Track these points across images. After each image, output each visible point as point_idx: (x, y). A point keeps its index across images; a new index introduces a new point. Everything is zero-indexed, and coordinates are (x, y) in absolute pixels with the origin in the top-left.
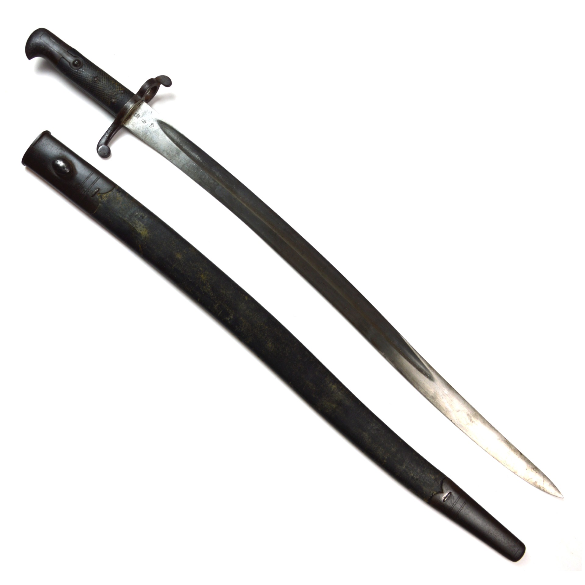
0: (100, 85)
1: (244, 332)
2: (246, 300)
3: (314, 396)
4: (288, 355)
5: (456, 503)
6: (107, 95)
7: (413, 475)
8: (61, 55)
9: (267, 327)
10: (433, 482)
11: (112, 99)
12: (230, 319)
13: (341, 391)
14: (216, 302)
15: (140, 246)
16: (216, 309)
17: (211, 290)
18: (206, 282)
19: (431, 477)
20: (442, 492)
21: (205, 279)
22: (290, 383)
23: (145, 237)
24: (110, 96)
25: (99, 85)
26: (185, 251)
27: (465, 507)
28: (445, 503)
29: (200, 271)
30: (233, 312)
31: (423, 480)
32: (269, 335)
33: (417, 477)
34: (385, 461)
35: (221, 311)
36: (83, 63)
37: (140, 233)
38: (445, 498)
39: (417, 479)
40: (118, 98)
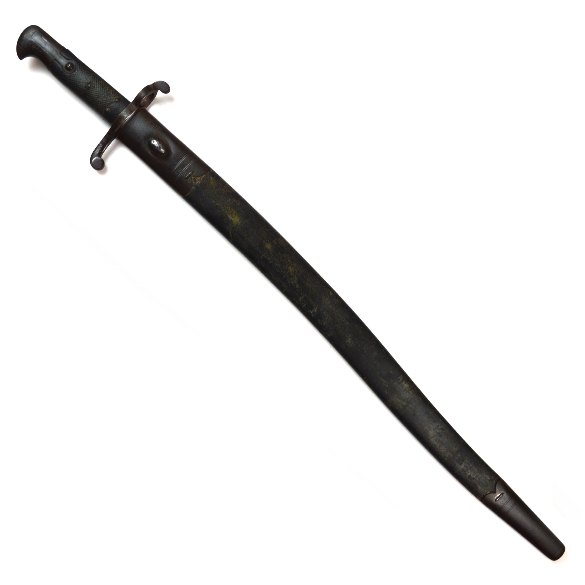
0: (94, 92)
1: (326, 326)
2: (331, 295)
3: (386, 392)
4: (366, 351)
5: (507, 504)
6: (100, 103)
7: (471, 474)
8: (54, 57)
9: (348, 323)
10: (488, 482)
11: (106, 108)
12: (314, 312)
13: (412, 390)
14: (301, 294)
15: (231, 233)
16: (301, 301)
17: (297, 282)
18: (294, 274)
19: (486, 478)
20: (494, 492)
21: (293, 271)
22: (365, 378)
23: (237, 225)
24: (104, 105)
25: (92, 92)
26: (274, 242)
27: (514, 508)
28: (497, 502)
29: (288, 262)
30: (317, 306)
31: (479, 479)
32: (350, 331)
33: (474, 477)
34: (446, 459)
35: (306, 304)
36: (76, 67)
37: (232, 220)
38: (497, 498)
39: (474, 478)
40: (112, 108)
